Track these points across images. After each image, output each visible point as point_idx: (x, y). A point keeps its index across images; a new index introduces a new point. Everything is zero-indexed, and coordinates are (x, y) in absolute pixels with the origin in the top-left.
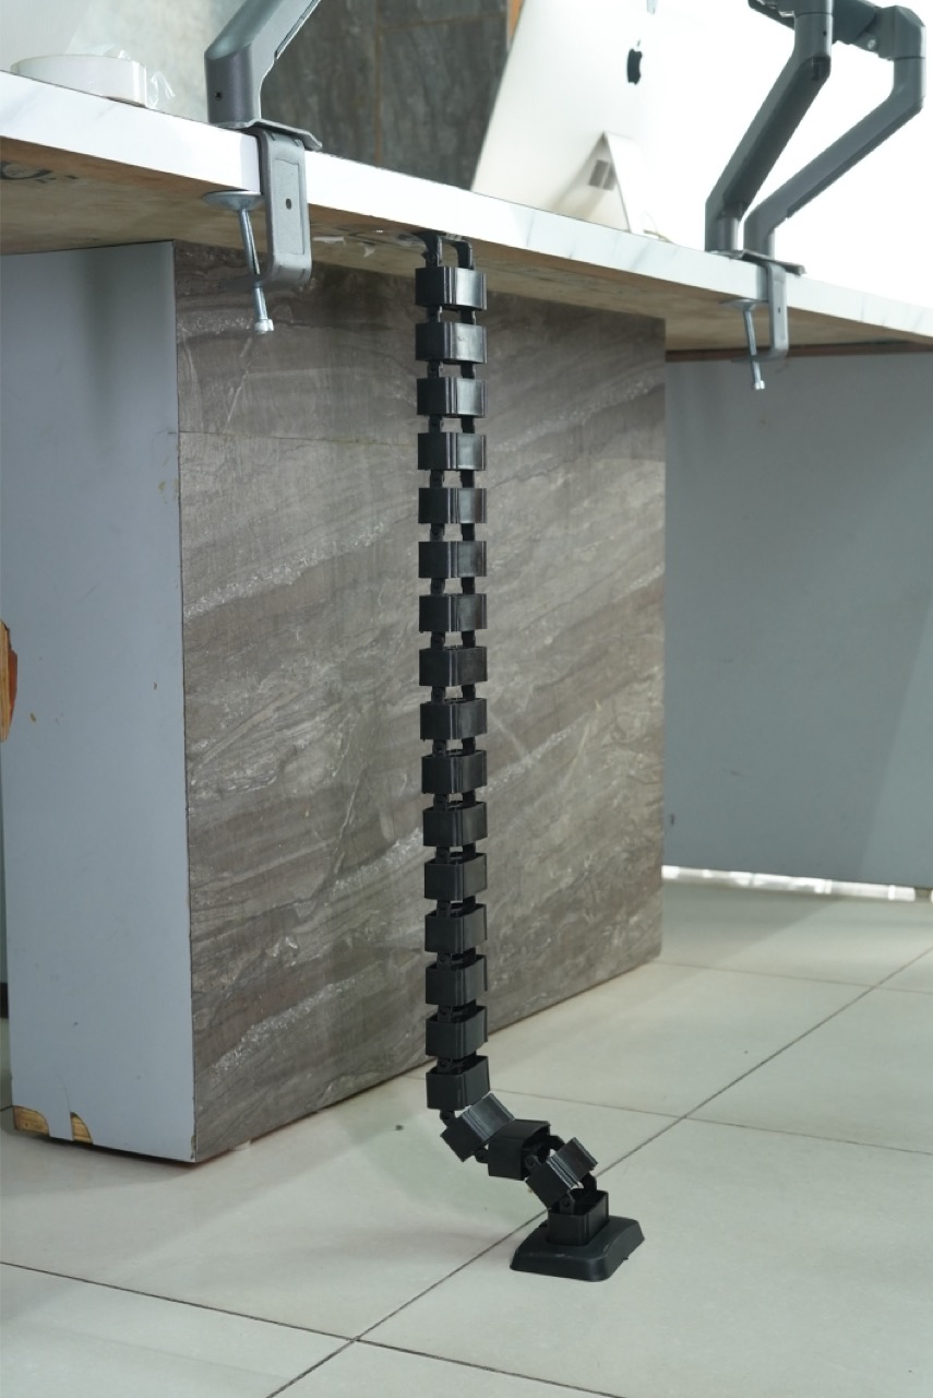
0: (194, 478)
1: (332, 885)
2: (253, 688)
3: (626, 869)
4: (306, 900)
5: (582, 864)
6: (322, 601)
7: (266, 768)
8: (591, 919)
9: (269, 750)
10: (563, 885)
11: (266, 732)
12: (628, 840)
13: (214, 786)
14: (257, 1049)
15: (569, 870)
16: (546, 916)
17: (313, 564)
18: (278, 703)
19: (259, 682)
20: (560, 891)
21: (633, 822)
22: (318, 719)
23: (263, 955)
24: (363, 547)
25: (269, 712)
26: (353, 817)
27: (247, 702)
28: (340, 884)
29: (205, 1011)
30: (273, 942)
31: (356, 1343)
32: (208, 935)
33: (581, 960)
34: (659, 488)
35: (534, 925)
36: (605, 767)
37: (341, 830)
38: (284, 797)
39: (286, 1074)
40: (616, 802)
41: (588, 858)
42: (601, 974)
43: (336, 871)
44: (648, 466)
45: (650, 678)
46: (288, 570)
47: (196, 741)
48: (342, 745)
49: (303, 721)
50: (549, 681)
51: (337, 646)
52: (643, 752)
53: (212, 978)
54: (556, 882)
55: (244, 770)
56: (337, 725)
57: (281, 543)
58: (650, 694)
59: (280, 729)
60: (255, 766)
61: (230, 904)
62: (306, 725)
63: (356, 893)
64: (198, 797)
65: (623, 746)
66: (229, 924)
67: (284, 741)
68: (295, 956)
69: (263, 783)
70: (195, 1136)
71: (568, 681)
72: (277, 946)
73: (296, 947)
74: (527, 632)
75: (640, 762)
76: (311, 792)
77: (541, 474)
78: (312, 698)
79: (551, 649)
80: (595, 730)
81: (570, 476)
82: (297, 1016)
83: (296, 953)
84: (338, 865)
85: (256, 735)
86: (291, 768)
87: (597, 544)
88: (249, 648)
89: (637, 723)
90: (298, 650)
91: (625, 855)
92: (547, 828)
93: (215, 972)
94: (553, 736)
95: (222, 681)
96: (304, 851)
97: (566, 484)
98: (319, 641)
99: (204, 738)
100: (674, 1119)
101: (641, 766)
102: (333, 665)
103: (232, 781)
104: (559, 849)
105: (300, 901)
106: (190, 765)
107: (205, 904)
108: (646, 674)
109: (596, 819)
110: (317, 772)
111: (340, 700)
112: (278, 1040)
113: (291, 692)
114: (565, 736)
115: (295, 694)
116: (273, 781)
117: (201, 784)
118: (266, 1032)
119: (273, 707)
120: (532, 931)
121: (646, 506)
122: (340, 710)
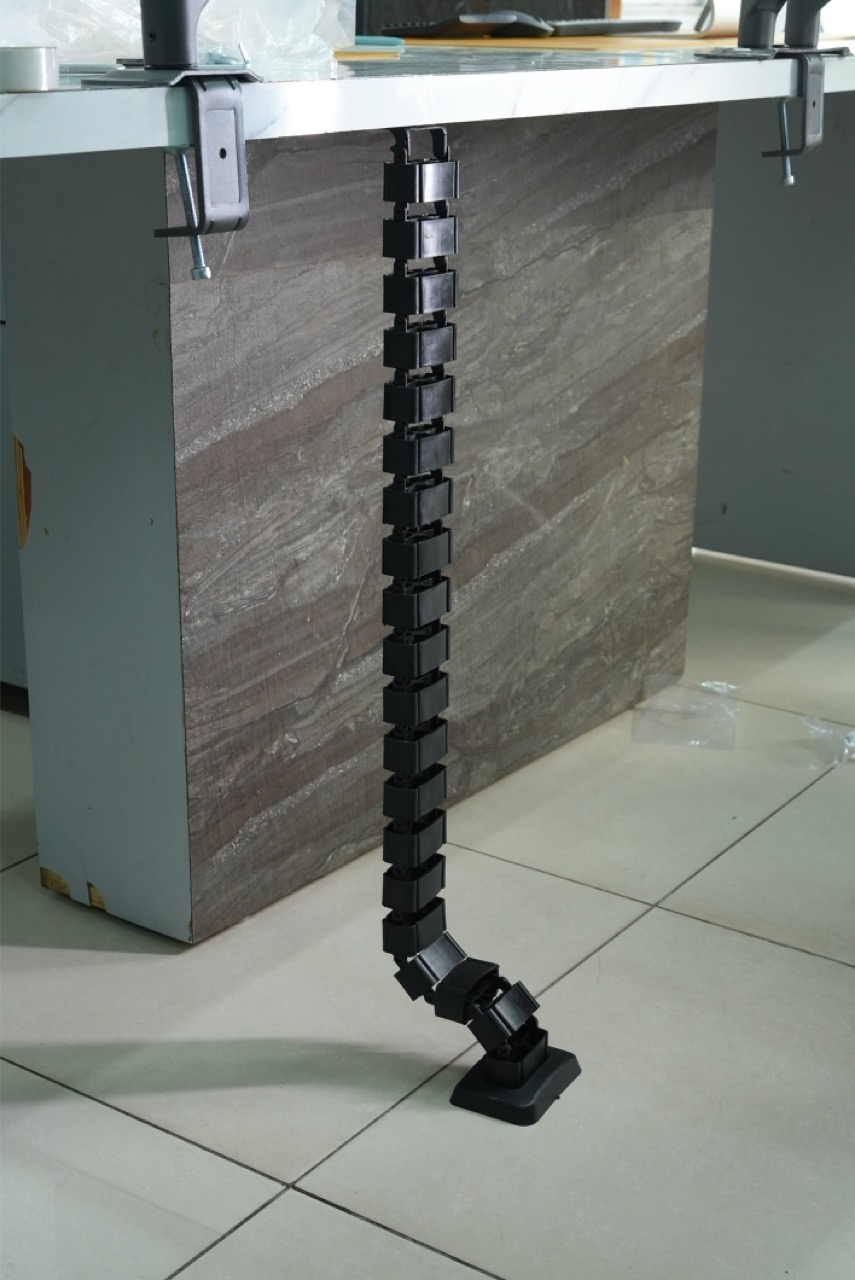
0: (186, 325)
1: (334, 679)
2: (252, 514)
3: (649, 607)
4: (307, 697)
5: (603, 611)
6: (326, 418)
7: (265, 586)
8: (609, 660)
9: (268, 568)
10: (580, 634)
11: (264, 553)
12: (652, 581)
13: (210, 613)
14: (255, 837)
15: (588, 619)
16: (562, 666)
17: (316, 384)
18: (279, 523)
19: (258, 506)
20: (577, 641)
21: (659, 563)
22: (321, 530)
23: (262, 754)
24: (373, 357)
25: (269, 533)
26: (357, 613)
27: (244, 529)
28: (343, 677)
29: (201, 814)
30: (272, 741)
31: (291, 1190)
32: (203, 748)
33: (597, 698)
34: (706, 236)
35: (548, 676)
36: (631, 517)
37: (345, 628)
38: (284, 608)
39: (284, 854)
40: (641, 548)
41: (608, 605)
42: (617, 706)
43: (339, 666)
44: (694, 215)
45: (685, 423)
46: (290, 395)
47: (190, 575)
48: (346, 550)
49: (305, 534)
50: (573, 448)
51: (343, 458)
52: (673, 495)
53: (207, 784)
54: (572, 633)
55: (241, 592)
56: (341, 532)
57: (282, 371)
58: (684, 439)
59: (281, 547)
60: (254, 585)
61: (227, 715)
62: (309, 538)
63: (358, 682)
64: (192, 626)
65: (649, 494)
66: (226, 734)
67: (285, 557)
68: (295, 749)
69: (261, 600)
70: (191, 923)
71: (595, 444)
72: (276, 743)
73: (295, 741)
74: (551, 406)
75: (669, 506)
76: (314, 599)
77: (574, 247)
78: (315, 511)
79: (577, 416)
80: (621, 485)
81: (604, 243)
82: (297, 802)
83: (295, 747)
84: (342, 659)
85: (252, 559)
86: (291, 580)
87: (632, 305)
88: (247, 478)
89: (668, 470)
90: (300, 470)
91: (648, 595)
92: (565, 585)
93: (211, 778)
94: (576, 499)
95: (218, 514)
96: (304, 654)
97: (599, 253)
98: (324, 456)
99: (199, 570)
100: (647, 907)
101: (671, 509)
102: (338, 477)
103: (229, 604)
104: (579, 601)
105: (301, 699)
106: (184, 598)
107: (200, 721)
108: (680, 421)
109: (619, 567)
110: (320, 579)
111: (345, 508)
112: (277, 826)
113: (292, 510)
114: (588, 497)
115: (296, 511)
116: (272, 596)
117: (196, 613)
118: (264, 821)
119: (272, 528)
120: (546, 681)
121: (688, 257)
122: (346, 517)
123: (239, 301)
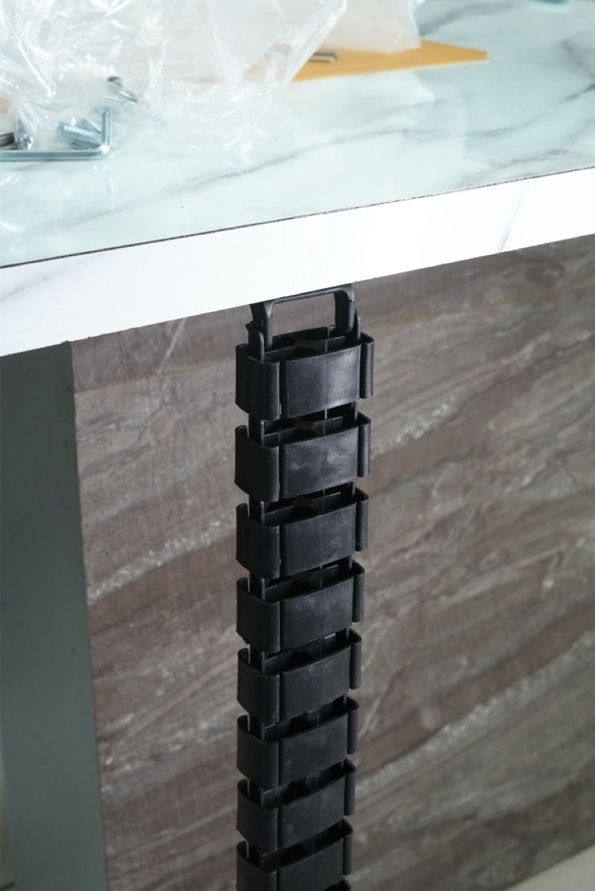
0: (103, 439)
2: (212, 640)
13: (145, 755)
24: (412, 440)
55: (195, 726)
61: (173, 857)
64: (117, 773)
66: (171, 875)
88: (205, 601)
95: (157, 648)
99: (128, 713)
103: (177, 742)
106: (104, 745)
107: (131, 868)
117: (122, 759)
123: (193, 400)
